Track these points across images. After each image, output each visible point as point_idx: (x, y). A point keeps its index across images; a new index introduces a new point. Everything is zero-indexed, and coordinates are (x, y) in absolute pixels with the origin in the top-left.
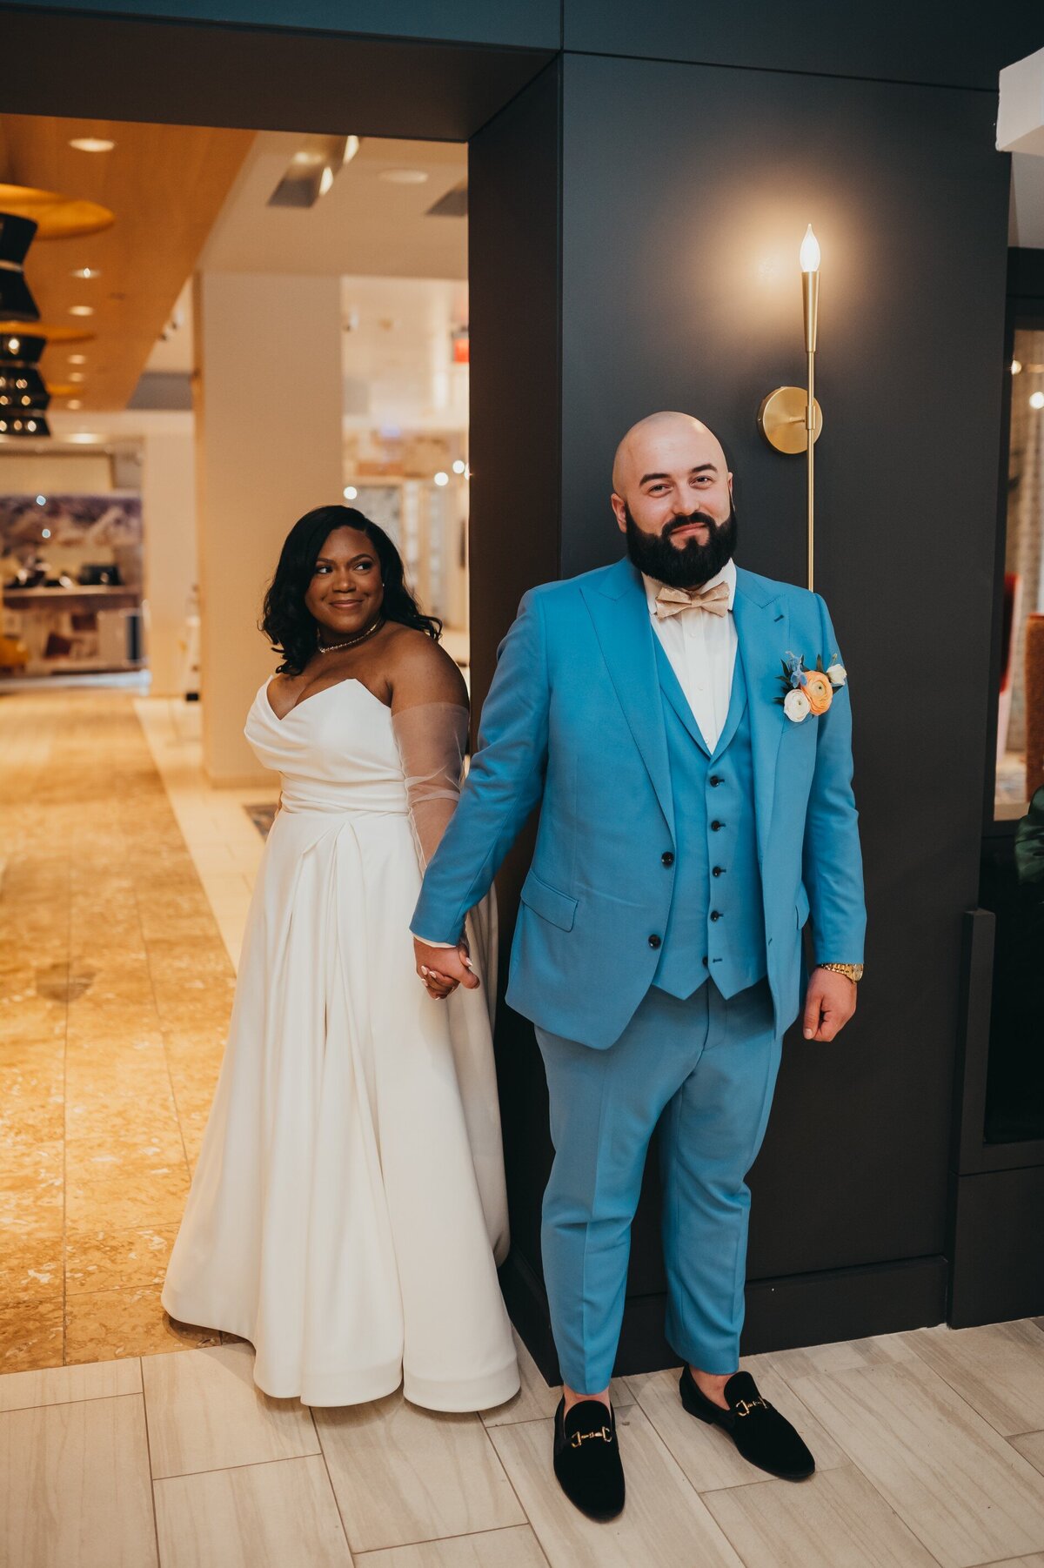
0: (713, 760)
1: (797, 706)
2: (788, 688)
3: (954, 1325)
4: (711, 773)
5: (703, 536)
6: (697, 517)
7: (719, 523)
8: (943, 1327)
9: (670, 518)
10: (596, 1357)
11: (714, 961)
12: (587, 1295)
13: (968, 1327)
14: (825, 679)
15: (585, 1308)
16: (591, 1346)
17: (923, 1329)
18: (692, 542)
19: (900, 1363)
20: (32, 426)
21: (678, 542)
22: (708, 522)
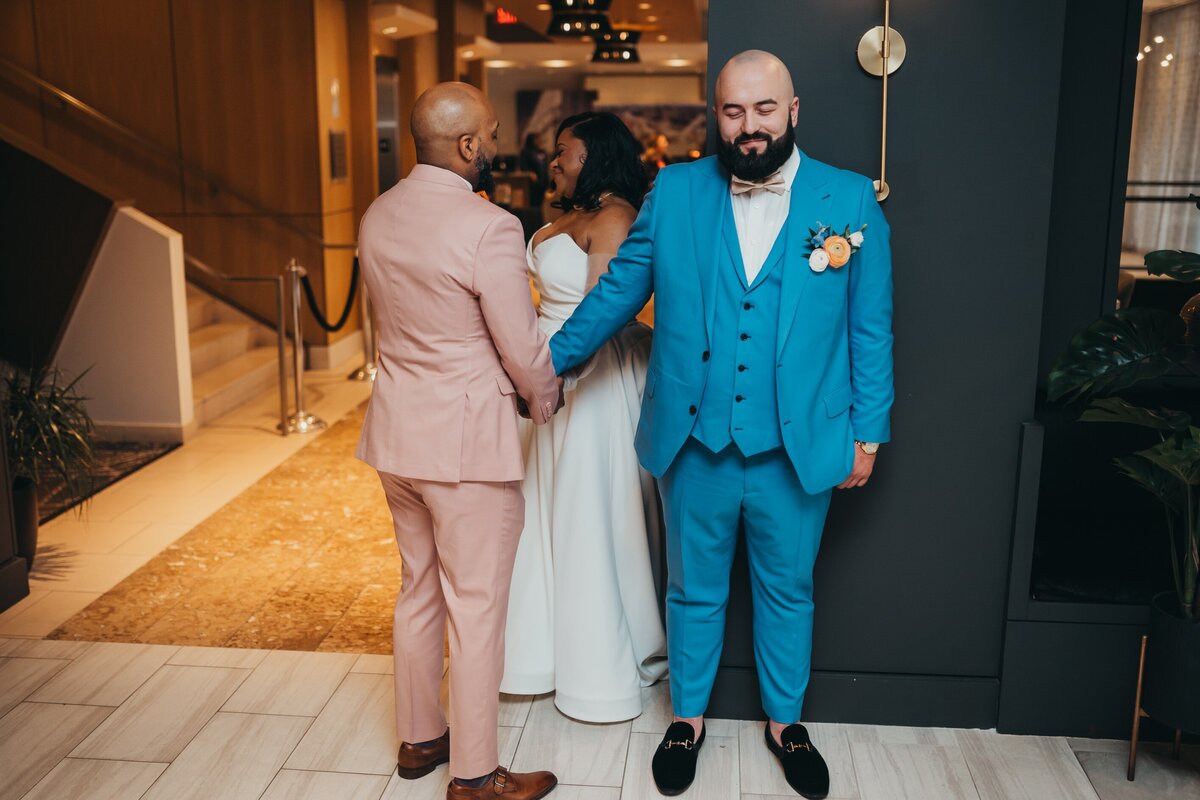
0: (748, 290)
1: (819, 260)
2: (812, 248)
3: (1000, 731)
4: (746, 300)
5: (761, 146)
6: (757, 135)
7: (775, 138)
8: (993, 731)
9: (739, 134)
10: (693, 693)
11: (737, 429)
12: (686, 651)
13: (1012, 734)
14: (845, 242)
15: (684, 659)
16: (687, 685)
17: (977, 730)
18: (753, 151)
19: (942, 747)
20: (626, 55)
21: (744, 150)
22: (767, 138)
